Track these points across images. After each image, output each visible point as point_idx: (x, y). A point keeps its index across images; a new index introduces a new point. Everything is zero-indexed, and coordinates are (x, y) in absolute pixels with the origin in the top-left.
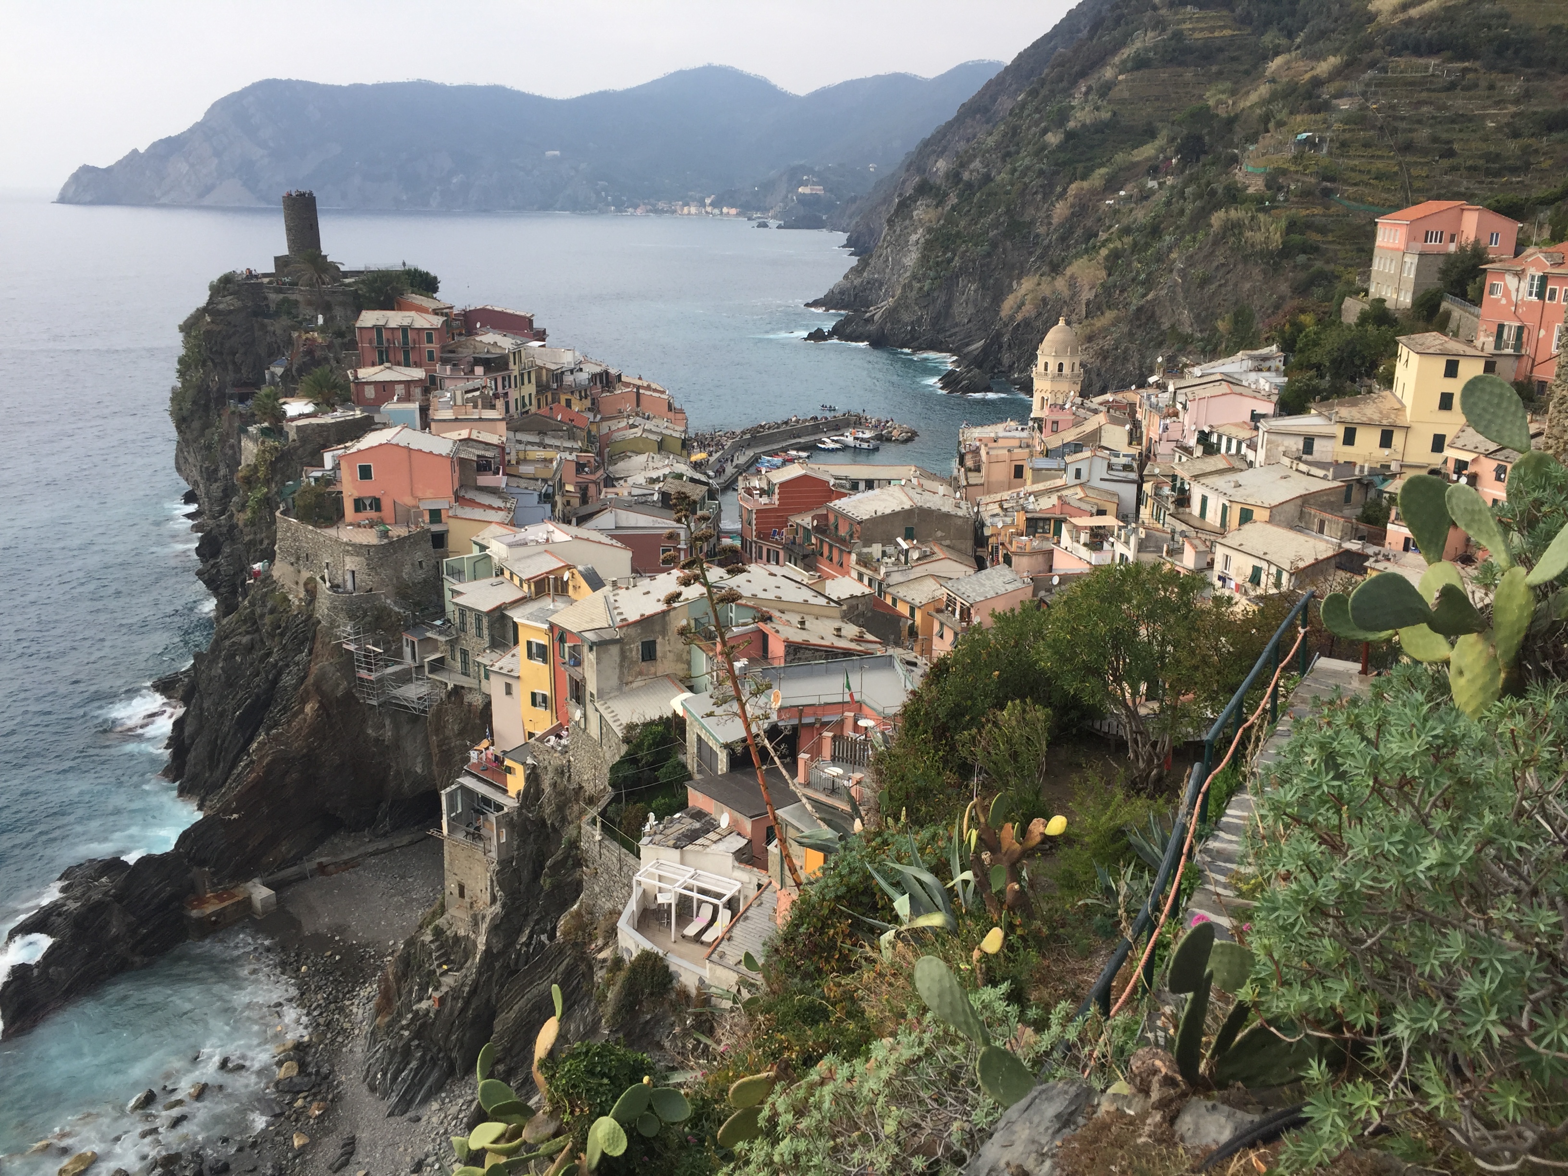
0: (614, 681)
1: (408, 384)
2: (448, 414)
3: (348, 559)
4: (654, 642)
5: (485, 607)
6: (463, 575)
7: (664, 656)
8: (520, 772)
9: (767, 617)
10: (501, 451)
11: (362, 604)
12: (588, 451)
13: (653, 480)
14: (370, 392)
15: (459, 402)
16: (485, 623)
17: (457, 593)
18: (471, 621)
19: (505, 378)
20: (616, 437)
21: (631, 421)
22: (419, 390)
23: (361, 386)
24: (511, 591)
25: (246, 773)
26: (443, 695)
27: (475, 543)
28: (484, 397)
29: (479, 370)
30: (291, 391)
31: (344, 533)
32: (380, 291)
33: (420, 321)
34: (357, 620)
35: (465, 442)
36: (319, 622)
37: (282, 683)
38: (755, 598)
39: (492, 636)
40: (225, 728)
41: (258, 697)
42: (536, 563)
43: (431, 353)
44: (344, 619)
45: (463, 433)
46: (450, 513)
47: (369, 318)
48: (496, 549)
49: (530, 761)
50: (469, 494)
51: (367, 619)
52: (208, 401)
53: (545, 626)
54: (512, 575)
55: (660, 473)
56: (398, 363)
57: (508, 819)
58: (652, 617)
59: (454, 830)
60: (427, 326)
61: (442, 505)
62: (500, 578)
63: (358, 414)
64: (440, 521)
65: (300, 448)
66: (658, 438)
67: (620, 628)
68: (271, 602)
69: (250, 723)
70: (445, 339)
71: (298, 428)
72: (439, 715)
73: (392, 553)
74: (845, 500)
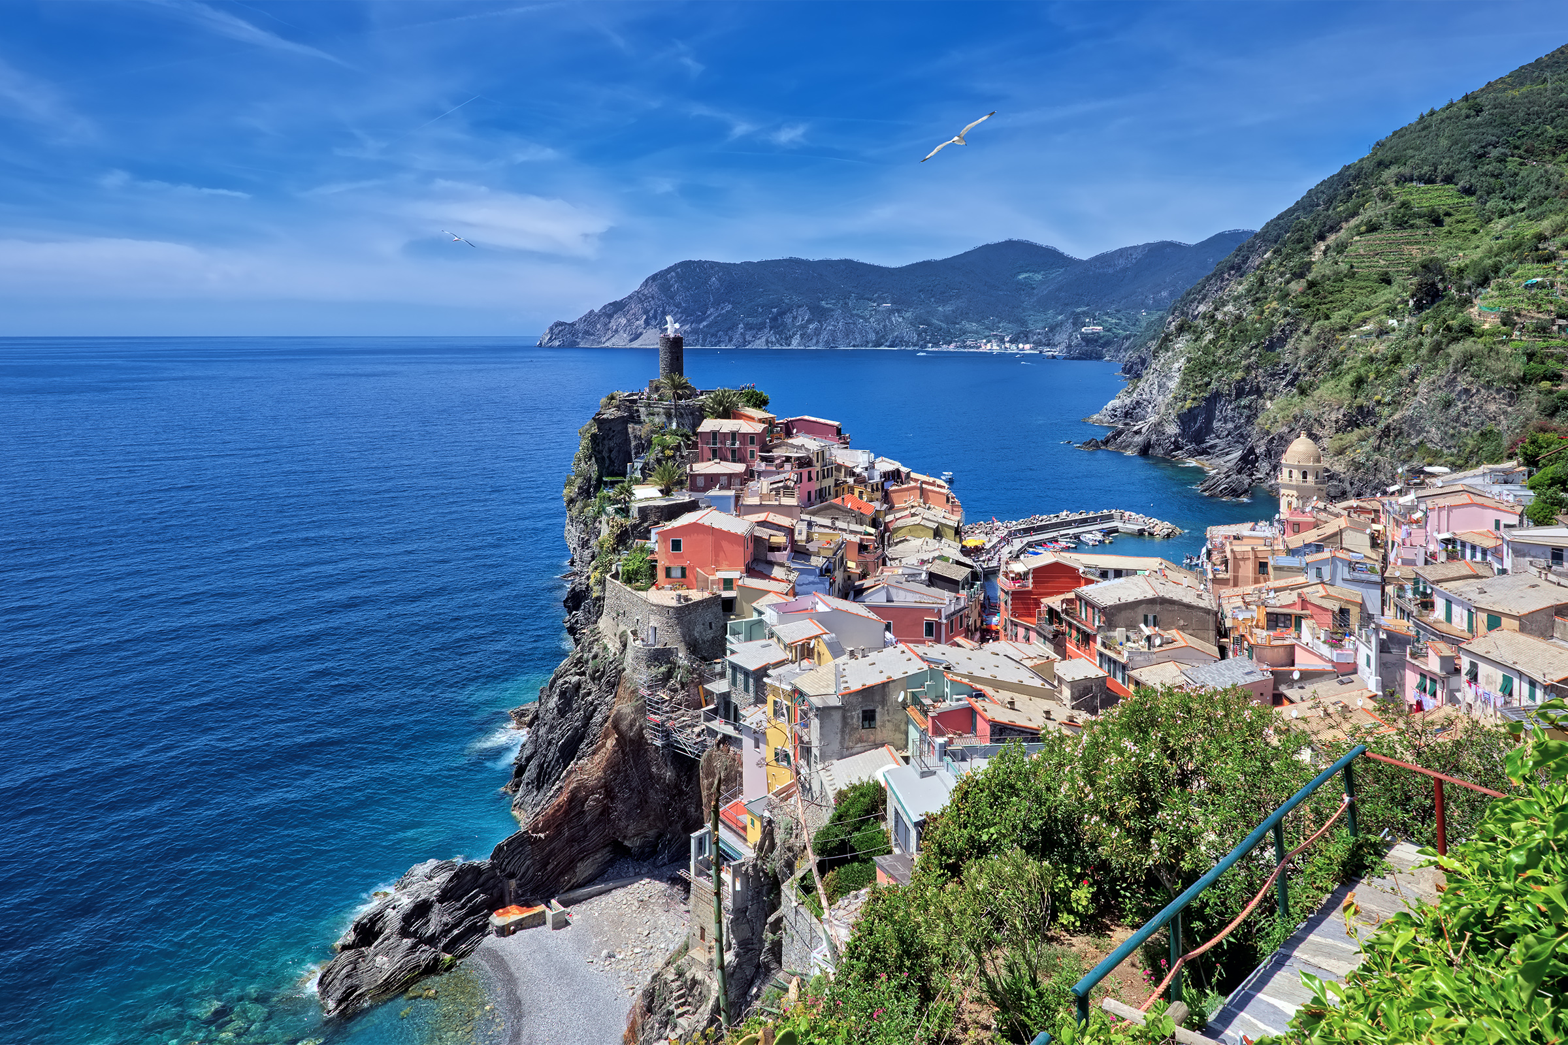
0: (836, 746)
1: (730, 476)
2: (755, 501)
3: (652, 617)
4: (874, 711)
5: (752, 666)
6: (742, 637)
7: (883, 726)
8: (758, 824)
9: (980, 695)
10: (790, 532)
11: (660, 656)
12: (871, 535)
13: (923, 562)
14: (701, 482)
15: (765, 491)
16: (751, 681)
17: (733, 652)
18: (740, 677)
19: (810, 473)
20: (899, 523)
21: (913, 511)
22: (738, 481)
23: (694, 477)
24: (776, 653)
25: (554, 797)
26: (714, 742)
27: (755, 609)
28: (786, 487)
29: (787, 466)
30: (643, 481)
31: (654, 596)
32: (720, 403)
33: (744, 427)
34: (654, 671)
35: (763, 524)
36: (624, 669)
37: (594, 720)
38: (970, 676)
39: (756, 692)
40: (550, 755)
41: (577, 729)
42: (800, 630)
43: (752, 453)
44: (642, 667)
45: (762, 517)
46: (740, 582)
47: (708, 425)
48: (770, 616)
49: (767, 814)
50: (760, 567)
51: (663, 669)
52: (589, 487)
53: (789, 688)
54: (779, 639)
55: (930, 556)
56: (726, 460)
57: (744, 868)
58: (873, 687)
59: (699, 873)
60: (751, 431)
61: (734, 575)
62: (770, 641)
63: (687, 499)
64: (731, 589)
65: (640, 524)
66: (934, 526)
67: (843, 696)
68: (595, 649)
69: (569, 751)
70: (764, 443)
71: (641, 510)
72: (710, 759)
73: (684, 614)
74: (1093, 587)
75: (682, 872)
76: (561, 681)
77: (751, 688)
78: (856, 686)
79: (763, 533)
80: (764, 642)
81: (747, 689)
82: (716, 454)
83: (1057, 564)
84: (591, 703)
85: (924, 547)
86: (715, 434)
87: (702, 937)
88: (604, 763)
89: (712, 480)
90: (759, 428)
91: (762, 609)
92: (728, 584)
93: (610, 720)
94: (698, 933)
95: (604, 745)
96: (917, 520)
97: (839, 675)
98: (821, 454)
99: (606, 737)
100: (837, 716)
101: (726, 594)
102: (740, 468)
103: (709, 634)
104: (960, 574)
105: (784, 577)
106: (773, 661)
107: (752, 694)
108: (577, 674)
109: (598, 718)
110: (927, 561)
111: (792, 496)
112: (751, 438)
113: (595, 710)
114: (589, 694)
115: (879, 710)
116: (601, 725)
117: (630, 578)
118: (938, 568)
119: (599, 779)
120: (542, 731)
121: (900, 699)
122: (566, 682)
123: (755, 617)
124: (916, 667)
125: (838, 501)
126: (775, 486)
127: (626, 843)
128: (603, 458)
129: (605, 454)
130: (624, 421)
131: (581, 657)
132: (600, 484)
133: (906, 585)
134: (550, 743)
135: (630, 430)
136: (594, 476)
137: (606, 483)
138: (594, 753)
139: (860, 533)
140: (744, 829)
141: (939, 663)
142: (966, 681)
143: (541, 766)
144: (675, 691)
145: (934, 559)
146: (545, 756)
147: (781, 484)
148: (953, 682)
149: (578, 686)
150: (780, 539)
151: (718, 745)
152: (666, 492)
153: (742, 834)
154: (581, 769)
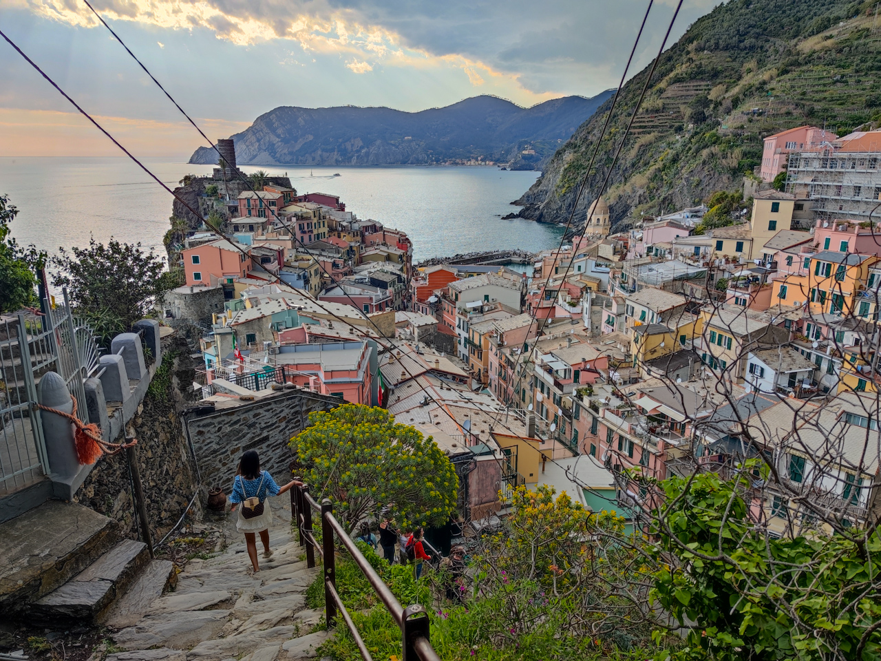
1: (253, 224)
3: (176, 301)
4: (254, 335)
12: (342, 258)
19: (309, 224)
20: (366, 254)
33: (268, 195)
46: (237, 281)
56: (257, 216)
58: (252, 320)
60: (271, 198)
66: (386, 254)
67: (233, 326)
73: (198, 299)
74: (457, 282)
78: (242, 320)
79: (259, 254)
83: (441, 270)
86: (248, 199)
92: (230, 282)
96: (377, 251)
97: (237, 316)
98: (317, 212)
102: (263, 220)
104: (391, 279)
110: (374, 272)
111: (287, 234)
112: (272, 202)
115: (257, 334)
118: (378, 276)
121: (270, 327)
123: (240, 298)
124: (281, 309)
126: (278, 229)
145: (378, 271)
147: (283, 229)
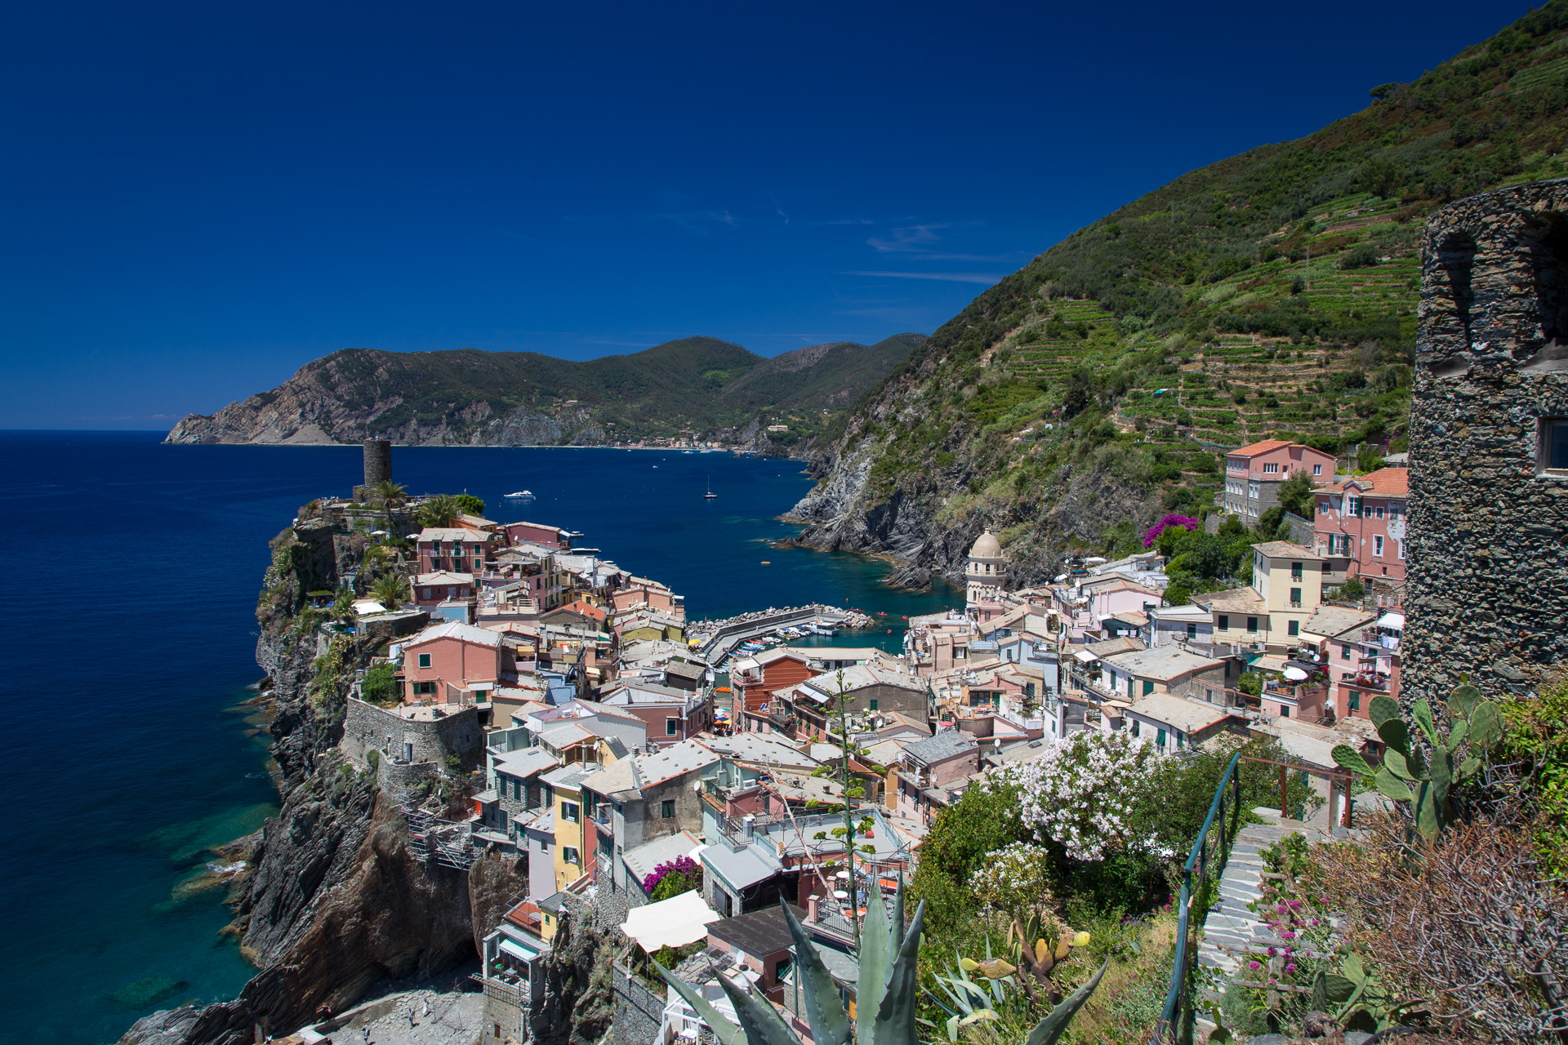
0: (639, 836)
1: (459, 587)
2: (493, 611)
3: (407, 734)
4: (673, 802)
5: (523, 774)
6: (504, 746)
7: (681, 814)
8: (553, 920)
9: (767, 777)
10: (537, 640)
11: (418, 772)
12: (604, 639)
13: (659, 663)
14: (427, 594)
15: (502, 601)
16: (523, 788)
17: (498, 762)
18: (510, 785)
19: (538, 580)
20: (627, 627)
21: (639, 614)
22: (467, 591)
23: (419, 590)
24: (544, 759)
25: (308, 926)
26: (484, 851)
27: (515, 719)
28: (521, 596)
29: (517, 575)
30: (362, 594)
31: (403, 712)
32: (438, 512)
33: (471, 536)
34: (412, 787)
35: (507, 633)
36: (379, 790)
37: (344, 844)
38: (756, 762)
39: (528, 798)
40: (288, 887)
41: (321, 857)
42: (566, 735)
43: (478, 562)
44: (401, 786)
45: (506, 626)
46: (494, 693)
47: (429, 534)
48: (533, 725)
49: (562, 909)
50: (510, 678)
51: (422, 786)
52: (290, 603)
53: (579, 789)
54: (546, 745)
55: (665, 657)
56: (448, 570)
57: (541, 963)
58: (671, 779)
59: (492, 973)
60: (476, 539)
61: (488, 686)
62: (536, 748)
63: (417, 612)
64: (485, 701)
65: (368, 641)
66: (662, 627)
67: (645, 790)
68: (338, 773)
69: (312, 881)
70: (490, 551)
71: (369, 625)
72: (479, 869)
73: (444, 729)
74: (819, 677)
75: (474, 976)
76: (297, 809)
77: (523, 795)
78: (656, 780)
79: (511, 643)
80: (531, 749)
81: (518, 797)
82: (439, 564)
83: (786, 659)
84: (338, 828)
85: (657, 650)
86: (436, 544)
87: (497, 1034)
88: (362, 886)
89: (440, 592)
90: (484, 536)
91: (523, 718)
92: (481, 695)
93: (366, 842)
94: (493, 1031)
95: (360, 868)
96: (646, 622)
97: (637, 772)
98: (549, 561)
99: (363, 858)
100: (640, 809)
101: (481, 706)
102: (466, 578)
103: (467, 747)
104: (694, 673)
105: (537, 686)
106: (544, 767)
107: (523, 800)
108: (317, 800)
109: (347, 841)
110: (663, 663)
111: (528, 605)
112: (477, 546)
113: (342, 834)
114: (333, 819)
115: (678, 799)
116: (355, 849)
117: (375, 696)
118: (674, 668)
119: (356, 902)
120: (275, 863)
121: (696, 789)
122: (303, 809)
123: (515, 726)
124: (707, 758)
125: (569, 607)
126: (510, 595)
127: (388, 964)
128: (307, 572)
129: (309, 567)
130: (328, 532)
131: (321, 782)
132: (303, 599)
133: (646, 686)
134: (287, 874)
135: (336, 542)
136: (296, 591)
137: (311, 599)
138: (349, 877)
139: (595, 638)
140: (537, 925)
141: (729, 753)
142: (753, 766)
143: (278, 900)
144: (436, 805)
145: (670, 659)
146: (283, 888)
147: (516, 594)
148: (743, 769)
149: (317, 813)
150: (528, 648)
151: (488, 854)
152: (390, 605)
153: (536, 931)
154: (336, 894)
